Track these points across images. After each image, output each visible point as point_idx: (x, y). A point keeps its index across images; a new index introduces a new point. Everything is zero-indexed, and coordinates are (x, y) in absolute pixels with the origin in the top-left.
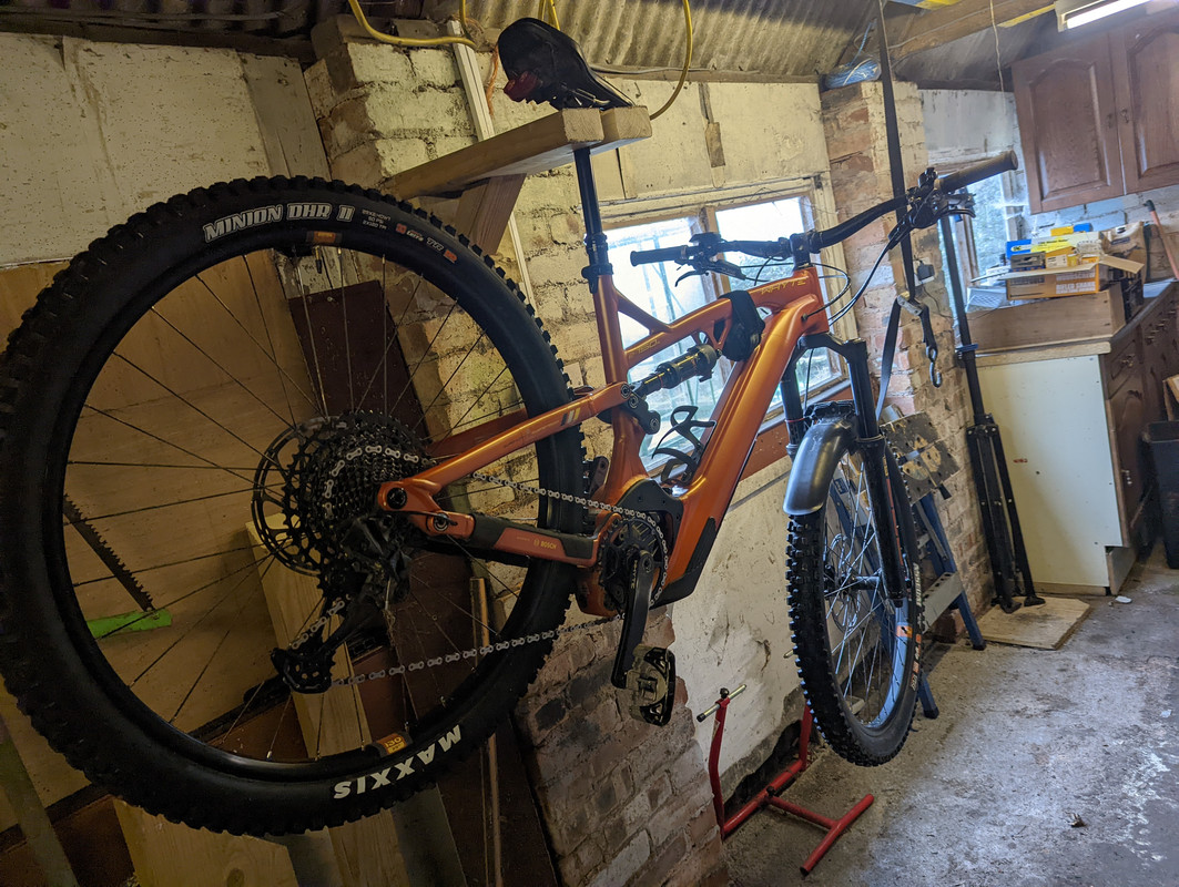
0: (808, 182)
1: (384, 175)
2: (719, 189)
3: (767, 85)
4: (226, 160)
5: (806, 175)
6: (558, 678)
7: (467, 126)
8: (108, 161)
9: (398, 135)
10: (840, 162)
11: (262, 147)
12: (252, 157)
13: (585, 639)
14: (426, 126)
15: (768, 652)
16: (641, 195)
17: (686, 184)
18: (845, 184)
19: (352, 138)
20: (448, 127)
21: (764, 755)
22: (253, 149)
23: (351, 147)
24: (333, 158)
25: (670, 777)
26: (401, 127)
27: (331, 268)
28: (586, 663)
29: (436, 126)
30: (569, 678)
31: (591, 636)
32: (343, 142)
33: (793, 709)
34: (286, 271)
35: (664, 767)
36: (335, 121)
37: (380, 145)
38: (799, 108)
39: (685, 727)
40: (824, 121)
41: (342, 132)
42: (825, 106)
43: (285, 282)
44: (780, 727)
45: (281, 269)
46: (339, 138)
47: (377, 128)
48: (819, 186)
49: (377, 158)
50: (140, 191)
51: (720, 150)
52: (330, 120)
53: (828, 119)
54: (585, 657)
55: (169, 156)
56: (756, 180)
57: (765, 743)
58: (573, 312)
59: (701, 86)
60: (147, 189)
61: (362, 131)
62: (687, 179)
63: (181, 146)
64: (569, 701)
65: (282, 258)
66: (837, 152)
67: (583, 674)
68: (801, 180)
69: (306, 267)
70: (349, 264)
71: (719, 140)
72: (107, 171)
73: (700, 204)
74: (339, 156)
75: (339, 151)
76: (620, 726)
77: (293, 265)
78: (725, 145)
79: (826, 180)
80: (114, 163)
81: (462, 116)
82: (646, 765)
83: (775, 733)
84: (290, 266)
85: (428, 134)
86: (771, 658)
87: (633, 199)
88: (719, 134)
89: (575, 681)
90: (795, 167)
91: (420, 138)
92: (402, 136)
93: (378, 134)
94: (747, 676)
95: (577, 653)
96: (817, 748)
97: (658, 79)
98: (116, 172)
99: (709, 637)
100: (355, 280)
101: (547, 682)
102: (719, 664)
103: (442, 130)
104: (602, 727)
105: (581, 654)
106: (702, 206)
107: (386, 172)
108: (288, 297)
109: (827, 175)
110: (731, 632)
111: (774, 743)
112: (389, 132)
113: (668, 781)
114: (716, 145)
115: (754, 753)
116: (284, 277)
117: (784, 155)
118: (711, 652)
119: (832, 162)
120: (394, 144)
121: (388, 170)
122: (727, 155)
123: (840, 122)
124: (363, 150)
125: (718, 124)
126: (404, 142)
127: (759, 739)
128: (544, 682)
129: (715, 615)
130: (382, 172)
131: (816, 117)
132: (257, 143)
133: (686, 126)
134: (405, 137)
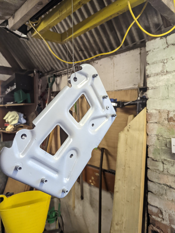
9: (154, 63)
11: (140, 68)
12: (137, 71)
14: (165, 58)
22: (137, 69)
26: (156, 60)
37: (148, 67)
47: (148, 62)
91: (162, 62)
93: (148, 64)
112: (152, 62)
120: (152, 65)
121: (148, 73)
130: (146, 74)
134: (156, 63)
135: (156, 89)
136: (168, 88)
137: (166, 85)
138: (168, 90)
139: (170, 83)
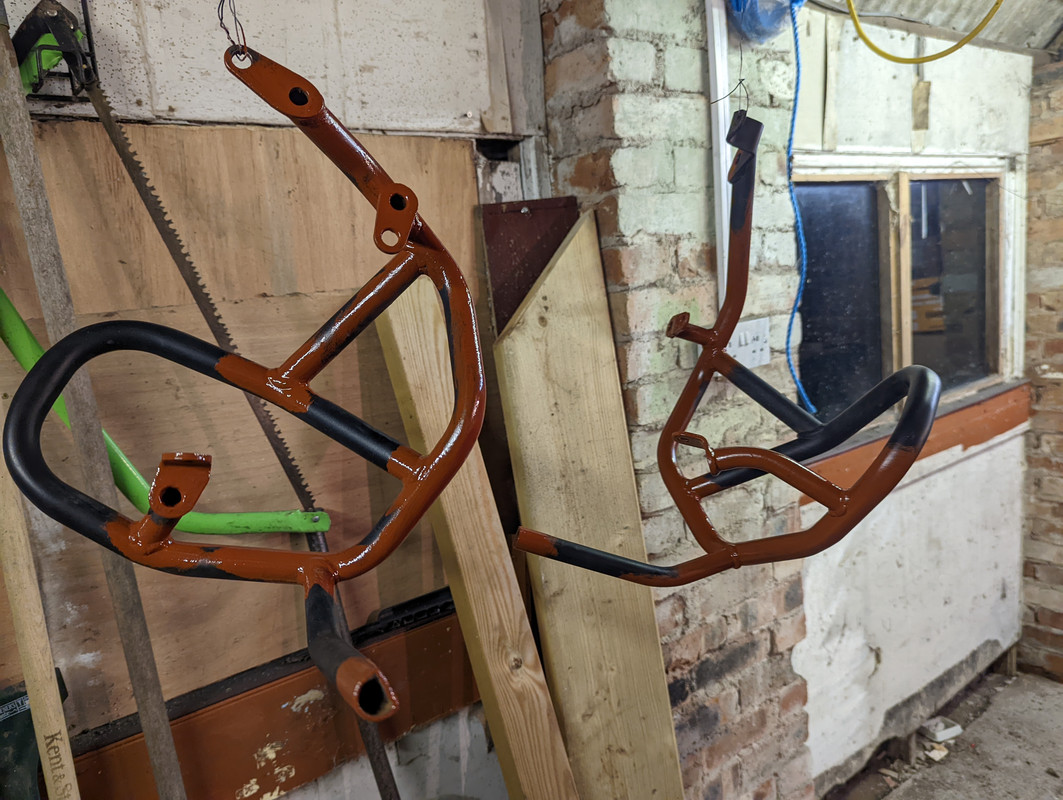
0: (1002, 162)
1: (609, 78)
2: (916, 154)
3: (983, 50)
4: (448, 44)
5: (1002, 154)
6: (687, 656)
7: (700, 38)
8: (337, 26)
9: (631, 36)
10: (1043, 146)
11: (484, 36)
12: (474, 44)
13: (720, 621)
14: (659, 30)
15: (878, 659)
16: (840, 149)
17: (884, 144)
18: (1045, 170)
19: (579, 34)
20: (680, 36)
21: (856, 766)
22: (475, 36)
23: (576, 45)
24: (550, 57)
25: (777, 781)
26: (635, 27)
27: (527, 177)
28: (716, 646)
29: (669, 32)
30: (698, 658)
31: (726, 617)
32: (566, 39)
33: (892, 724)
34: (484, 174)
35: (774, 770)
36: (563, 16)
37: (612, 44)
38: (1009, 81)
39: (800, 731)
40: (1032, 98)
41: (569, 28)
42: (1037, 81)
43: (480, 186)
44: (875, 740)
45: (480, 171)
46: (563, 36)
47: (612, 24)
48: (1013, 169)
49: (606, 58)
50: (362, 64)
51: (926, 112)
52: (557, 16)
53: (1037, 97)
54: (717, 640)
55: (396, 30)
56: (954, 151)
57: (859, 754)
58: (767, 262)
59: (919, 39)
60: (369, 63)
61: (593, 27)
62: (887, 138)
63: (408, 21)
64: (694, 684)
65: (482, 160)
66: (1040, 134)
67: (711, 657)
68: (995, 160)
69: (503, 173)
70: (546, 177)
71: (927, 100)
72: (335, 36)
73: (893, 167)
74: (559, 55)
75: (560, 50)
76: (738, 719)
77: (492, 169)
78: (933, 108)
79: (1021, 163)
80: (343, 29)
81: (696, 25)
82: (756, 765)
83: (870, 746)
84: (488, 170)
85: (660, 39)
86: (881, 666)
87: (830, 152)
88: (928, 94)
89: (703, 663)
90: (994, 144)
91: (651, 42)
92: (635, 37)
93: (610, 31)
94: (855, 682)
95: (710, 634)
96: (906, 767)
97: (878, 24)
98: (343, 38)
99: (824, 634)
100: (549, 194)
101: (678, 660)
102: (829, 664)
103: (673, 37)
104: (721, 717)
105: (713, 637)
106: (896, 170)
107: (612, 75)
108: (482, 202)
109: (1024, 158)
110: (847, 633)
111: (868, 755)
112: (623, 31)
113: (774, 786)
114: (922, 106)
115: (847, 763)
116: (481, 181)
117: (986, 129)
118: (824, 650)
119: (1032, 145)
120: (625, 44)
121: (615, 73)
122: (933, 119)
123: (1052, 101)
124: (590, 49)
125: (929, 83)
126: (635, 44)
127: (854, 749)
128: (674, 660)
129: (833, 612)
130: (609, 74)
131: (1024, 93)
132: (481, 30)
133: (895, 81)
134: (637, 39)
135: (640, 149)
136: (673, 152)
137: (669, 140)
138: (673, 156)
139: (679, 133)
